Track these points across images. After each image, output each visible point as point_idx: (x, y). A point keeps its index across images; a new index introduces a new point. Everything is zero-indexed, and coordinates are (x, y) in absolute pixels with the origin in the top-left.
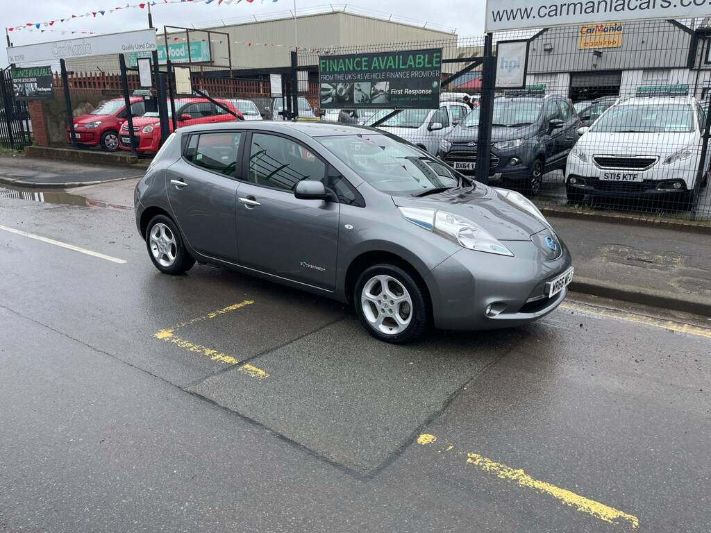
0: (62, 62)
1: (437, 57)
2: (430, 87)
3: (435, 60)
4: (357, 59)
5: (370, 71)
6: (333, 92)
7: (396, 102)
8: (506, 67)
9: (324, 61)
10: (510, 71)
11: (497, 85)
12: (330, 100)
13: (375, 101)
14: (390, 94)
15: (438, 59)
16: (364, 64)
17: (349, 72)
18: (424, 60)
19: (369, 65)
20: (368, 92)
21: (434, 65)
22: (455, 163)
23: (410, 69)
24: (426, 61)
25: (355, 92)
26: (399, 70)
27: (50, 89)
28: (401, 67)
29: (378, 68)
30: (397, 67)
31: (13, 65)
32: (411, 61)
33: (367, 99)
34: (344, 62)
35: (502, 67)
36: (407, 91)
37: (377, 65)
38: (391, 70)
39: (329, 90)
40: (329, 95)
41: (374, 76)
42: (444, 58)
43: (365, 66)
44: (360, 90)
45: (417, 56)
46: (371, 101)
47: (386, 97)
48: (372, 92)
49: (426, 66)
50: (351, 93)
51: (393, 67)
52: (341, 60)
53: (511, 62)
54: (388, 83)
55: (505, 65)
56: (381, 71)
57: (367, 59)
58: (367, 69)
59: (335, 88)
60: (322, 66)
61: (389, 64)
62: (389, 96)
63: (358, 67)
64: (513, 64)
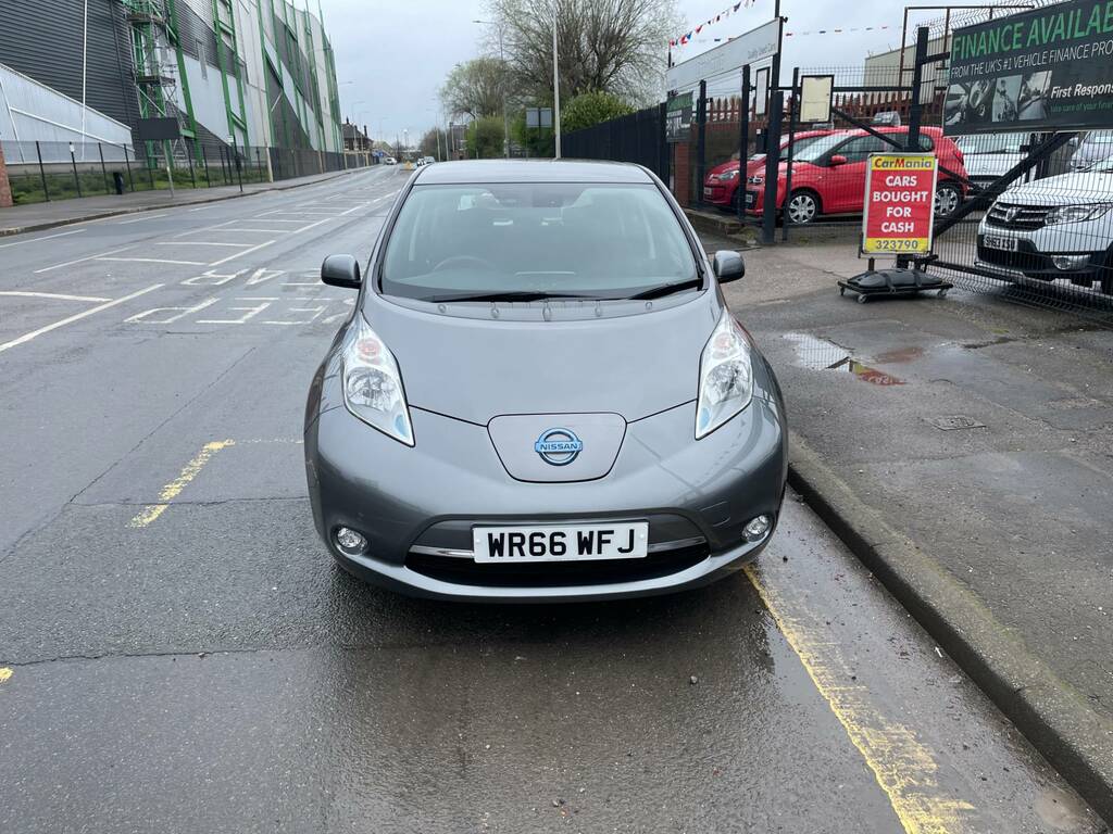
0: (703, 84)
4: (1007, 28)
5: (1024, 51)
6: (964, 99)
7: (1058, 116)
9: (959, 39)
12: (957, 117)
13: (1026, 115)
16: (1016, 36)
17: (992, 57)
23: (1095, 36)
25: (997, 99)
26: (1073, 42)
27: (688, 125)
28: (1077, 35)
29: (1038, 43)
30: (1069, 36)
31: (671, 94)
32: (1095, 20)
33: (1012, 112)
34: (988, 37)
36: (1080, 90)
37: (1036, 35)
38: (1060, 44)
39: (957, 96)
40: (956, 109)
41: (1029, 61)
43: (1018, 41)
44: (1003, 93)
45: (1109, 6)
46: (1017, 115)
51: (1063, 37)
52: (983, 33)
54: (1050, 72)
56: (1041, 47)
57: (1022, 24)
58: (1019, 46)
59: (968, 91)
60: (956, 49)
61: (1056, 32)
62: (1049, 103)
63: (1006, 45)
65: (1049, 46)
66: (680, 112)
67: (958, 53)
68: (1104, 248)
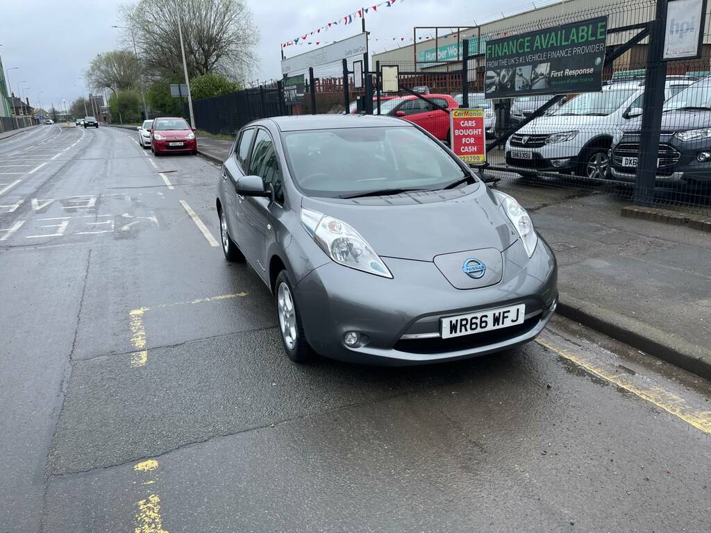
0: (311, 70)
1: (602, 27)
2: (592, 65)
3: (600, 30)
4: (520, 40)
5: (532, 53)
6: (497, 79)
7: (556, 86)
8: (677, 31)
9: (490, 46)
10: (681, 37)
11: (665, 56)
12: (493, 89)
13: (535, 87)
14: (549, 77)
15: (603, 30)
16: (526, 44)
17: (512, 56)
18: (587, 32)
19: (531, 46)
20: (528, 77)
21: (599, 37)
22: (624, 158)
23: (573, 45)
24: (590, 33)
25: (517, 78)
26: (561, 47)
27: (303, 95)
28: (563, 43)
29: (540, 48)
30: (558, 44)
31: (285, 76)
32: (573, 36)
33: (527, 85)
34: (508, 45)
35: (672, 32)
36: (568, 72)
37: (539, 44)
38: (553, 48)
39: (492, 77)
40: (493, 84)
41: (536, 57)
42: (609, 28)
43: (527, 47)
44: (521, 75)
45: (581, 28)
46: (531, 87)
47: (546, 81)
48: (533, 76)
49: (590, 39)
50: (512, 80)
51: (555, 45)
52: (505, 43)
53: (682, 24)
54: (549, 64)
55: (675, 30)
56: (542, 51)
57: (529, 38)
58: (529, 50)
59: (499, 75)
60: (489, 52)
61: (551, 42)
62: (549, 80)
63: (521, 50)
64: (685, 27)
65: (547, 50)
66: (295, 87)
67: (491, 54)
68: (577, 155)
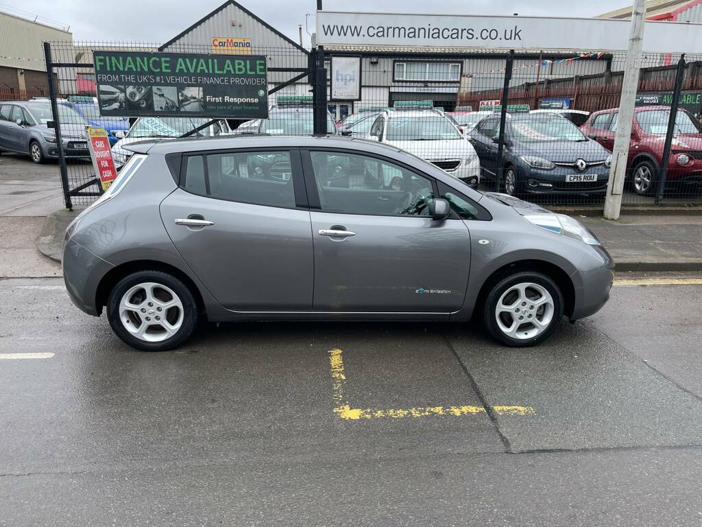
2: (256, 96)
3: (259, 67)
4: (154, 58)
5: (173, 73)
6: (122, 96)
7: (213, 110)
8: (342, 80)
9: (101, 58)
10: (345, 84)
12: (116, 105)
13: (185, 109)
14: (205, 101)
16: (164, 65)
17: (142, 73)
18: (245, 66)
19: (172, 67)
20: (173, 98)
21: (258, 72)
22: (284, 174)
23: (229, 75)
24: (248, 67)
25: (156, 98)
26: (214, 75)
28: (217, 72)
29: (185, 71)
30: (211, 72)
32: (228, 67)
33: (173, 107)
34: (135, 61)
35: (338, 80)
36: (227, 99)
37: (183, 67)
38: (202, 73)
39: (113, 93)
40: (115, 100)
41: (181, 80)
42: (269, 66)
43: (166, 68)
44: (162, 95)
45: (237, 62)
46: (178, 108)
47: (200, 104)
48: (180, 98)
49: (249, 73)
50: (148, 97)
51: (206, 71)
52: (130, 58)
53: (346, 76)
54: (201, 89)
55: (340, 77)
56: (189, 74)
57: (168, 59)
58: (169, 71)
59: (124, 91)
60: (99, 63)
61: (200, 68)
62: (204, 104)
63: (155, 69)
64: (348, 78)
67: (103, 66)
